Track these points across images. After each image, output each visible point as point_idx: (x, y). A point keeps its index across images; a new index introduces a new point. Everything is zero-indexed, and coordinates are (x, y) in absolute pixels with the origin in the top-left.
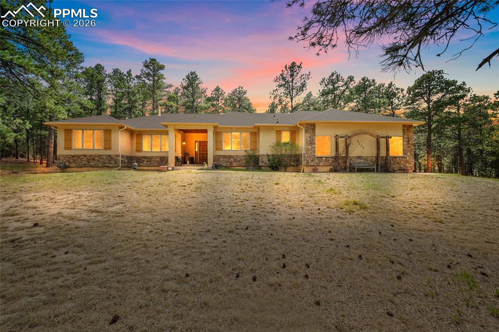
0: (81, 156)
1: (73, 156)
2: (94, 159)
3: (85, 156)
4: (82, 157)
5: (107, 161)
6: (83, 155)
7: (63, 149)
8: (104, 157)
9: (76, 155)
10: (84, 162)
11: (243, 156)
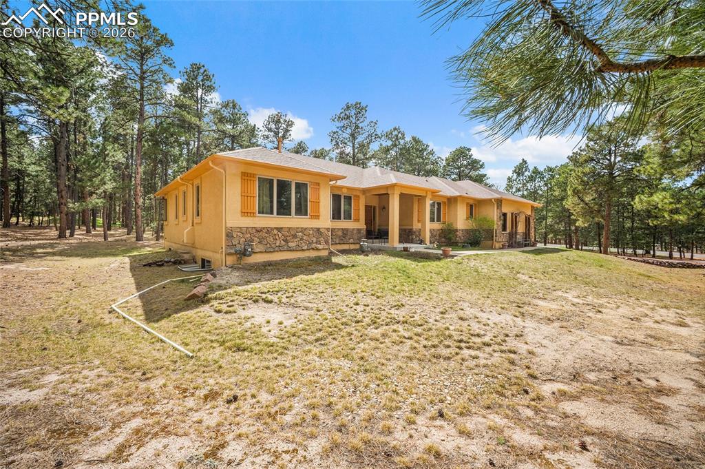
0: (272, 229)
1: (259, 231)
2: (295, 236)
3: (279, 229)
4: (276, 232)
5: (315, 240)
6: (277, 228)
7: (239, 215)
8: (311, 232)
9: (264, 228)
10: (278, 242)
11: (438, 230)
